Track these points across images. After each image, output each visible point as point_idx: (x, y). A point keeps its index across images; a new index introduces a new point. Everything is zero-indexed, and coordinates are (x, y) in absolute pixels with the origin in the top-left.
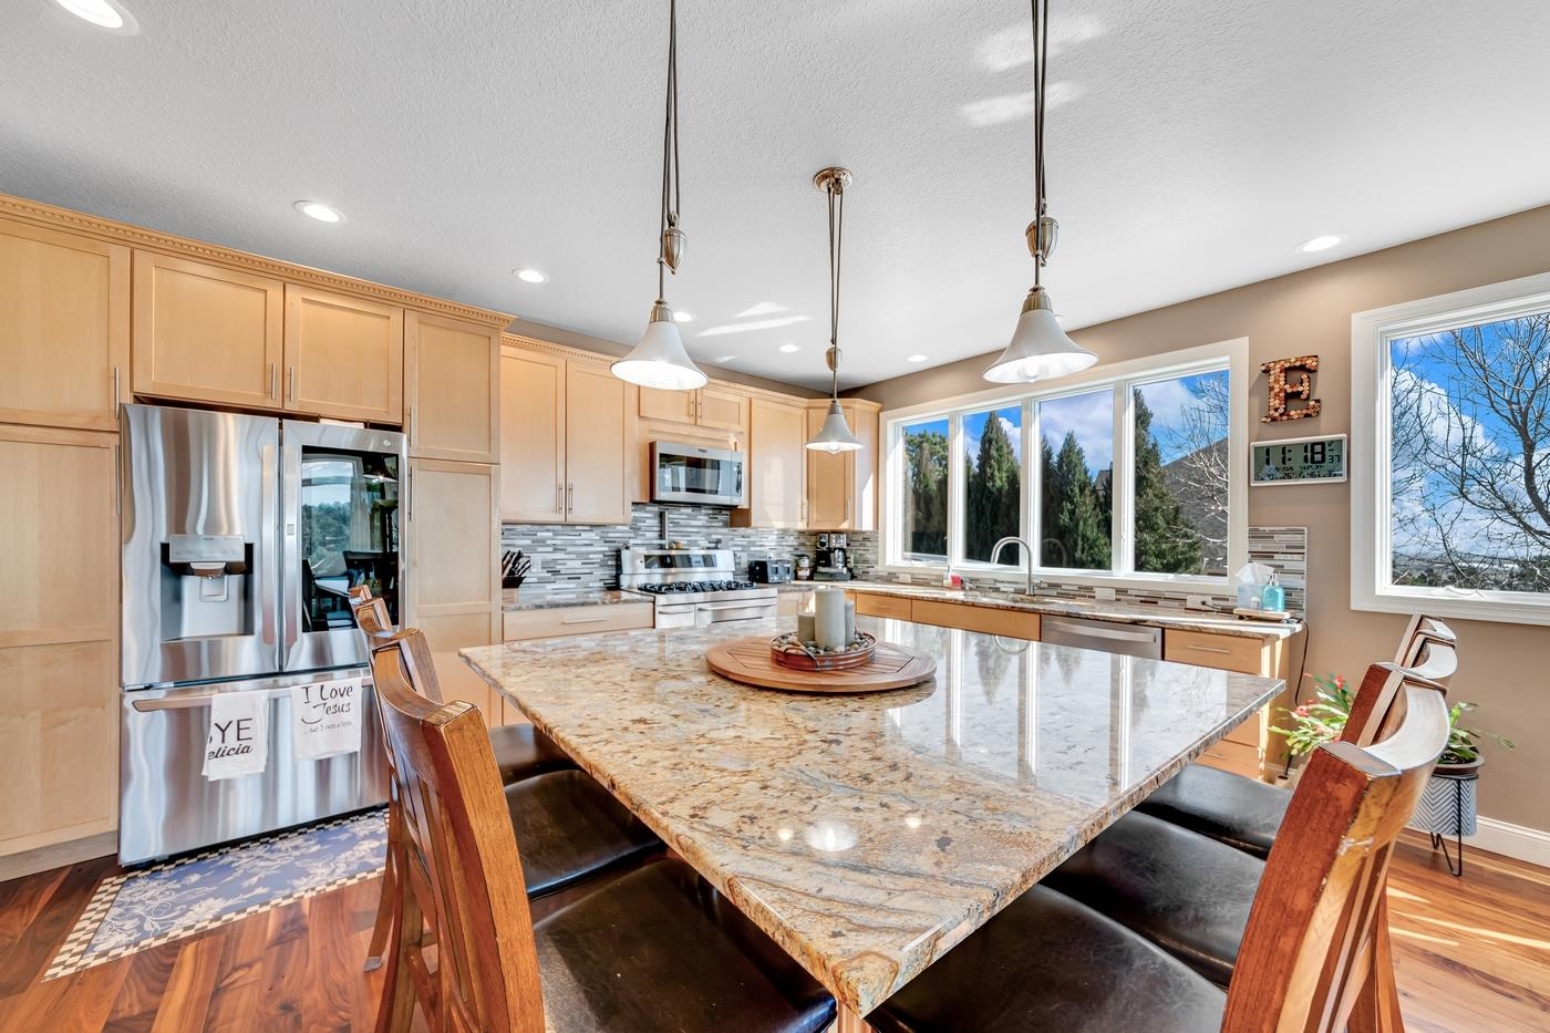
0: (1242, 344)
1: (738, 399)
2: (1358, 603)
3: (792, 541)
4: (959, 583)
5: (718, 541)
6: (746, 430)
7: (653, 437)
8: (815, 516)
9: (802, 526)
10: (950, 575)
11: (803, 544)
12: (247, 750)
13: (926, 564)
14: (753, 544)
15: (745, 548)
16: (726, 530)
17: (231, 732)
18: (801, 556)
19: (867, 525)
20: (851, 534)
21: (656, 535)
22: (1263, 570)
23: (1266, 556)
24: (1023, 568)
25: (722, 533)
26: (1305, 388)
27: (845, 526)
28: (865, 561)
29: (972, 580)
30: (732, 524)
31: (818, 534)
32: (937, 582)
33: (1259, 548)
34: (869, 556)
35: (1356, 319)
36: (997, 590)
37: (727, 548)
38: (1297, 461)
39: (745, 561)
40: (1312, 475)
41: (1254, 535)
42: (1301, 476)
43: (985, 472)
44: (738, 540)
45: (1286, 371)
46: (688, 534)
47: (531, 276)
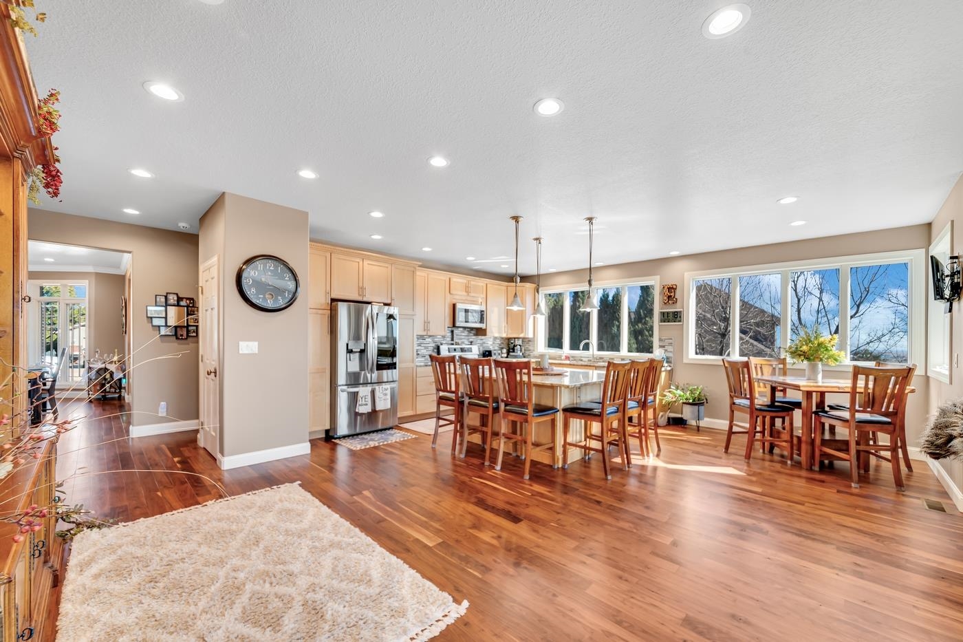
0: (658, 277)
1: (482, 284)
2: (685, 361)
3: (498, 342)
4: (567, 358)
5: (471, 342)
6: (485, 297)
7: (454, 301)
8: (510, 331)
9: (504, 335)
10: (564, 355)
11: (503, 343)
12: (367, 405)
13: (554, 351)
14: (484, 343)
15: (482, 344)
16: (474, 337)
17: (363, 399)
18: (502, 348)
19: (530, 335)
20: (523, 339)
21: (450, 339)
22: (662, 351)
23: (664, 347)
24: (590, 352)
25: (473, 338)
26: (672, 294)
27: (522, 336)
28: (529, 350)
29: (572, 357)
30: (476, 335)
31: (509, 339)
32: (560, 357)
33: (661, 344)
34: (531, 348)
35: (686, 274)
36: (581, 360)
37: (475, 344)
38: (671, 317)
39: (482, 349)
40: (675, 322)
41: (660, 340)
42: (672, 322)
43: (576, 304)
44: (479, 341)
45: (669, 288)
46: (461, 339)
47: (426, 249)
